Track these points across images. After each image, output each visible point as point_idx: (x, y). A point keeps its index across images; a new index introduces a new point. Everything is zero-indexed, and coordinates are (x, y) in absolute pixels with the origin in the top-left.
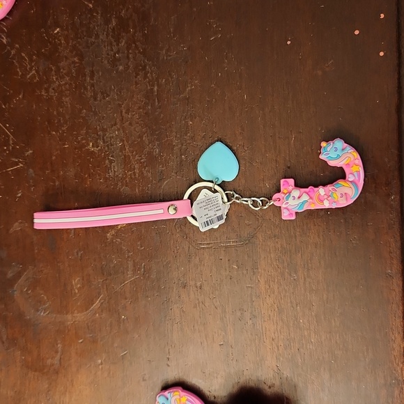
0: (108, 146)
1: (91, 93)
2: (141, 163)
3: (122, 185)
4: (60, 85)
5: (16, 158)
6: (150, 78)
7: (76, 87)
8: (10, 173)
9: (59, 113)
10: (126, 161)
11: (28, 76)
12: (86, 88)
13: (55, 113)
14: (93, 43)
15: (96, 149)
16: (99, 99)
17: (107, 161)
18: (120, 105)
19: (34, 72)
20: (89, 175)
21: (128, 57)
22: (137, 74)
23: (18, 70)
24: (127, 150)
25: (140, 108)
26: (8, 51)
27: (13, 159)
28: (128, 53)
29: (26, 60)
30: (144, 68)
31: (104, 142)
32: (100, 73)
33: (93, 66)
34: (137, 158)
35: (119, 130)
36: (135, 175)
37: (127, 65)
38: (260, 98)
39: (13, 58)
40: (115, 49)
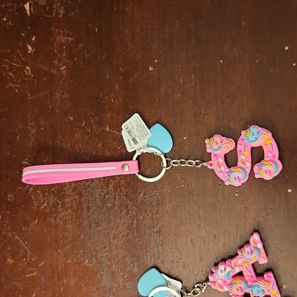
0: (99, 263)
1: (87, 222)
2: (124, 278)
3: (110, 294)
4: (64, 216)
5: (32, 267)
6: (131, 214)
7: (76, 218)
8: (28, 278)
9: (63, 236)
10: (113, 276)
11: (42, 208)
12: (83, 219)
13: (61, 236)
14: (89, 186)
15: (90, 265)
16: (93, 227)
17: (99, 275)
18: (109, 234)
19: (46, 205)
20: (86, 285)
21: (115, 198)
22: (121, 211)
23: (35, 202)
24: (114, 267)
25: (123, 236)
26: (28, 188)
27: (31, 268)
28: (115, 195)
29: (40, 196)
30: (127, 207)
31: (96, 261)
32: (94, 208)
33: (89, 203)
34: (121, 274)
35: (107, 251)
36: (120, 287)
37: (114, 203)
38: (215, 235)
39: (31, 194)
40: (105, 191)
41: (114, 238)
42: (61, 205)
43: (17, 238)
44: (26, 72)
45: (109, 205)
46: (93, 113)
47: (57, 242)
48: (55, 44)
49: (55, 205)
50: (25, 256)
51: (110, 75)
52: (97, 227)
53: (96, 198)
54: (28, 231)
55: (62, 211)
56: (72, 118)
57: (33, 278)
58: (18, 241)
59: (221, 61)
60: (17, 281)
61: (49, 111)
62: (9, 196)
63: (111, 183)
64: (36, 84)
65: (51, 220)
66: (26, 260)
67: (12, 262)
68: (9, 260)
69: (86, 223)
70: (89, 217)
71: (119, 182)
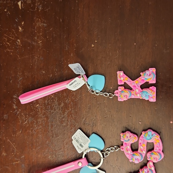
41: (67, 144)
42: (36, 123)
43: (8, 140)
44: (17, 42)
45: (64, 124)
46: (57, 70)
47: (32, 144)
48: (36, 27)
49: (32, 123)
50: (13, 151)
51: (68, 48)
52: (57, 137)
53: (56, 120)
54: (15, 137)
55: (36, 126)
56: (44, 72)
57: (18, 164)
58: (9, 142)
59: (135, 44)
60: (8, 166)
61: (31, 67)
62: (5, 116)
63: (66, 111)
64: (23, 50)
65: (29, 131)
66: (14, 154)
67: (5, 154)
68: (3, 153)
69: (50, 134)
70: (52, 131)
71: (71, 111)
